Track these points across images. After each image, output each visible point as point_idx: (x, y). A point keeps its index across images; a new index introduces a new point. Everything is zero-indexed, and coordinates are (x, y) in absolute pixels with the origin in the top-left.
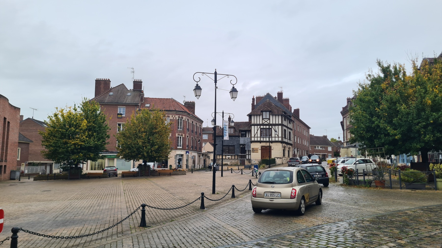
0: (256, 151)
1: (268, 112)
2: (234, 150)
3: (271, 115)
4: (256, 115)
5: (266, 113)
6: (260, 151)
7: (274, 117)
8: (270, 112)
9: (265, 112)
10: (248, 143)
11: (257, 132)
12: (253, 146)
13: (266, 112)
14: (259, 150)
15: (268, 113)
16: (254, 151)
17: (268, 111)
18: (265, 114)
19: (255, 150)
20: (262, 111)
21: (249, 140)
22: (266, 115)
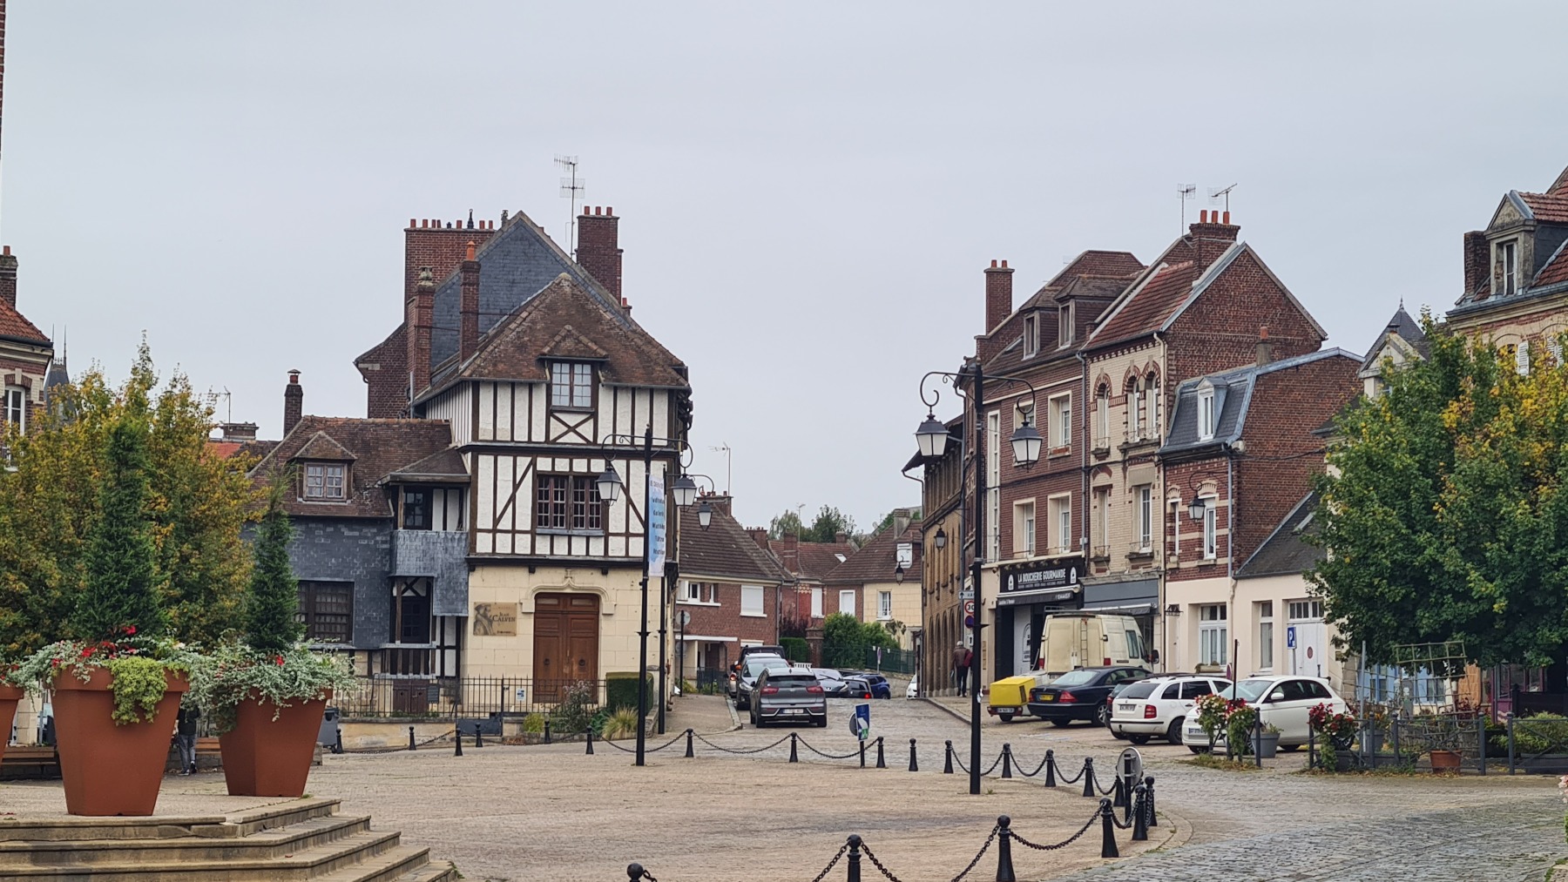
0: (505, 626)
1: (587, 369)
2: (349, 616)
3: (607, 387)
4: (505, 384)
5: (572, 373)
6: (526, 627)
7: (624, 402)
8: (597, 365)
9: (566, 368)
10: (450, 567)
11: (513, 499)
12: (485, 588)
13: (572, 363)
14: (519, 616)
15: (583, 375)
16: (490, 622)
17: (583, 363)
18: (566, 379)
19: (494, 620)
20: (546, 362)
21: (459, 552)
22: (572, 384)
